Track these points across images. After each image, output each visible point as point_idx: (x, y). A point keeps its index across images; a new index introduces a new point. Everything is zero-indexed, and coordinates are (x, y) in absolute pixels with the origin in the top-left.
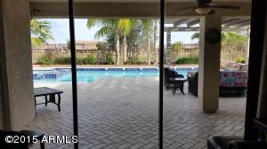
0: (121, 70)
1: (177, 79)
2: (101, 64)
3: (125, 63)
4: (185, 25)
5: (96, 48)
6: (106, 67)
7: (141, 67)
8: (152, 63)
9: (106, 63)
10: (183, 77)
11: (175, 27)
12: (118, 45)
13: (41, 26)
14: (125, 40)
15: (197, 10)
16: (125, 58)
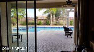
0: (52, 27)
2: (45, 25)
3: (54, 25)
8: (65, 25)
14: (54, 16)
15: (66, 6)
16: (54, 23)
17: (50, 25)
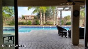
0: (42, 27)
1: (64, 31)
2: (34, 25)
3: (44, 25)
4: (68, 9)
5: (34, 18)
6: (36, 26)
7: (51, 26)
8: (55, 24)
10: (66, 30)
11: (63, 10)
12: (41, 17)
13: (10, 9)
14: (44, 15)
16: (44, 22)
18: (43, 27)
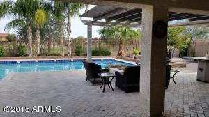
0: (35, 62)
5: (6, 39)
6: (18, 60)
7: (55, 60)
8: (66, 55)
9: (18, 56)
11: (95, 21)
12: (31, 37)
14: (38, 32)
16: (39, 51)
17: (27, 55)
18: (37, 61)
